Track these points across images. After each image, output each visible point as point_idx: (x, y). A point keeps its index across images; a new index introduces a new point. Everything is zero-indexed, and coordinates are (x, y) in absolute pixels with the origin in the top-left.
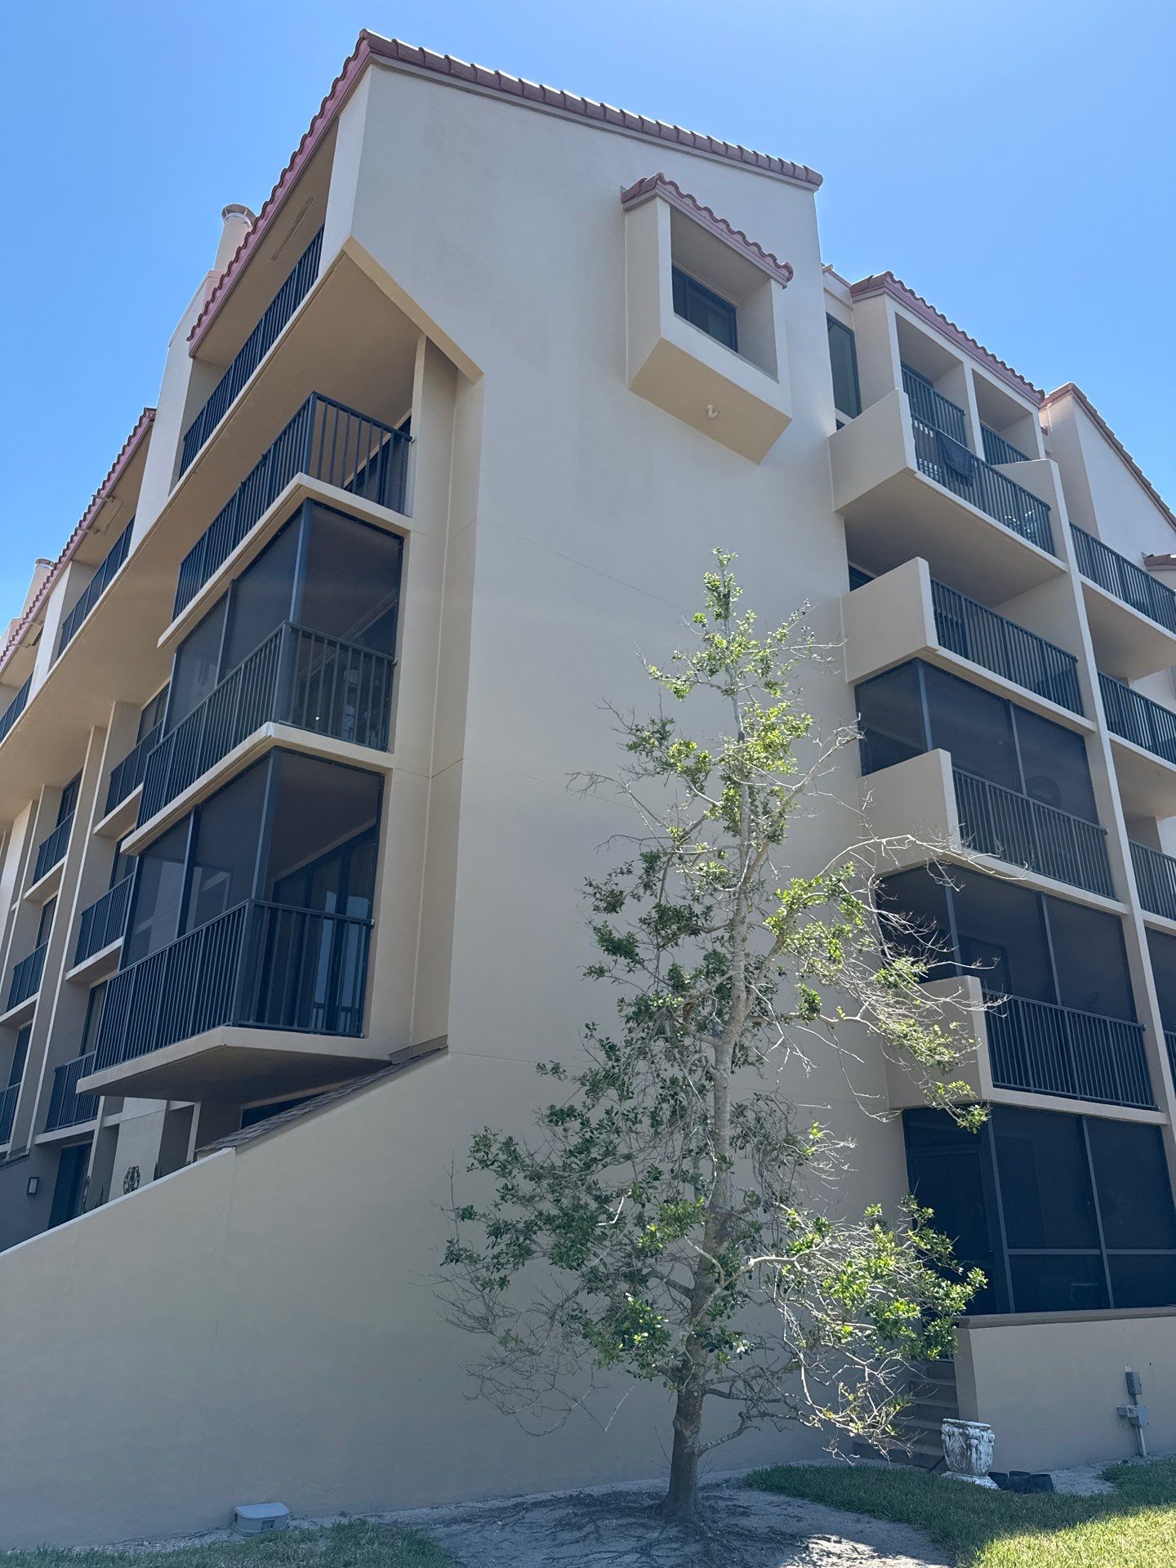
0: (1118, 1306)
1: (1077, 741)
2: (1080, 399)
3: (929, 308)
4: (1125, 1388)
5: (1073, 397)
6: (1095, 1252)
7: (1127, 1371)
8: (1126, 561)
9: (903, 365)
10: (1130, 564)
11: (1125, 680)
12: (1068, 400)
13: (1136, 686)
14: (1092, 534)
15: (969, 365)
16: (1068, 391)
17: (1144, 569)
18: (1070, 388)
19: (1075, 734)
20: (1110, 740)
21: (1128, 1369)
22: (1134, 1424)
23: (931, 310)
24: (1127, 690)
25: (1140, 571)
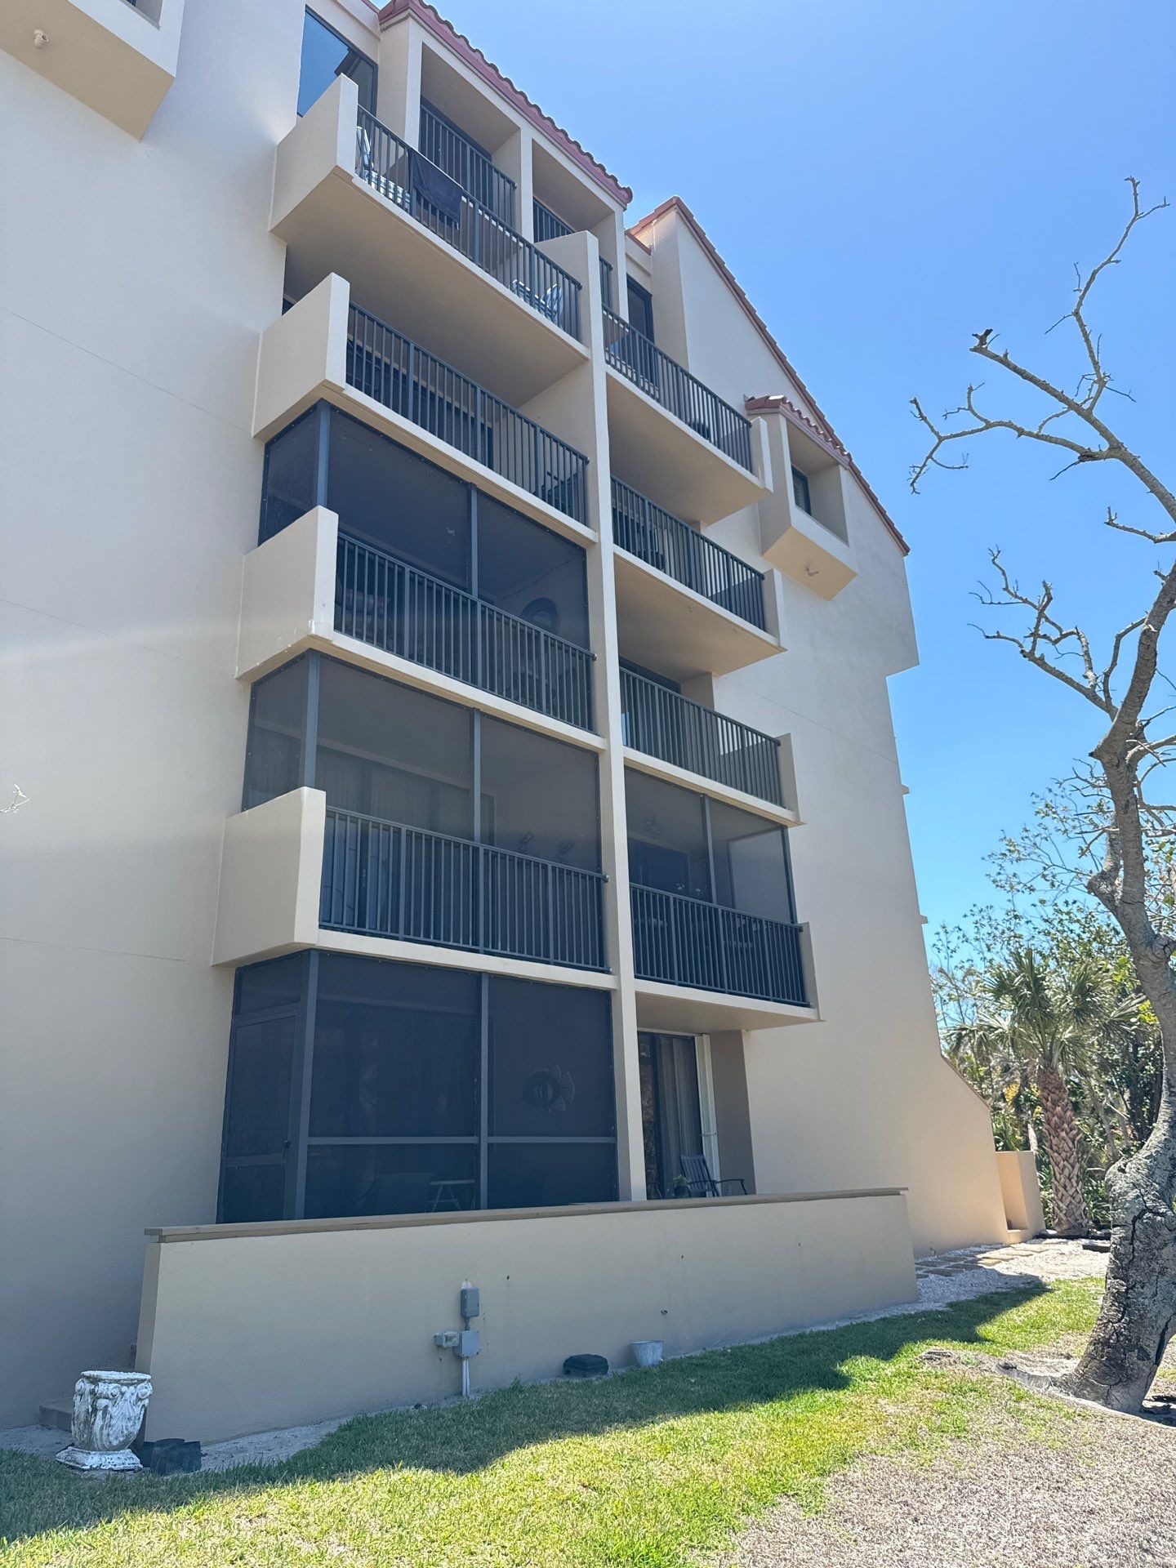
0: (490, 1206)
1: (577, 554)
2: (686, 216)
3: (474, 51)
4: (457, 1310)
5: (677, 212)
6: (472, 1140)
7: (463, 1287)
8: (724, 404)
9: (423, 101)
10: (728, 407)
11: (697, 523)
12: (672, 216)
13: (708, 532)
14: (681, 365)
15: (528, 135)
16: (672, 206)
17: (742, 412)
18: (674, 202)
19: (574, 545)
20: (615, 554)
21: (464, 1285)
22: (458, 1356)
23: (476, 55)
24: (697, 535)
25: (737, 414)
